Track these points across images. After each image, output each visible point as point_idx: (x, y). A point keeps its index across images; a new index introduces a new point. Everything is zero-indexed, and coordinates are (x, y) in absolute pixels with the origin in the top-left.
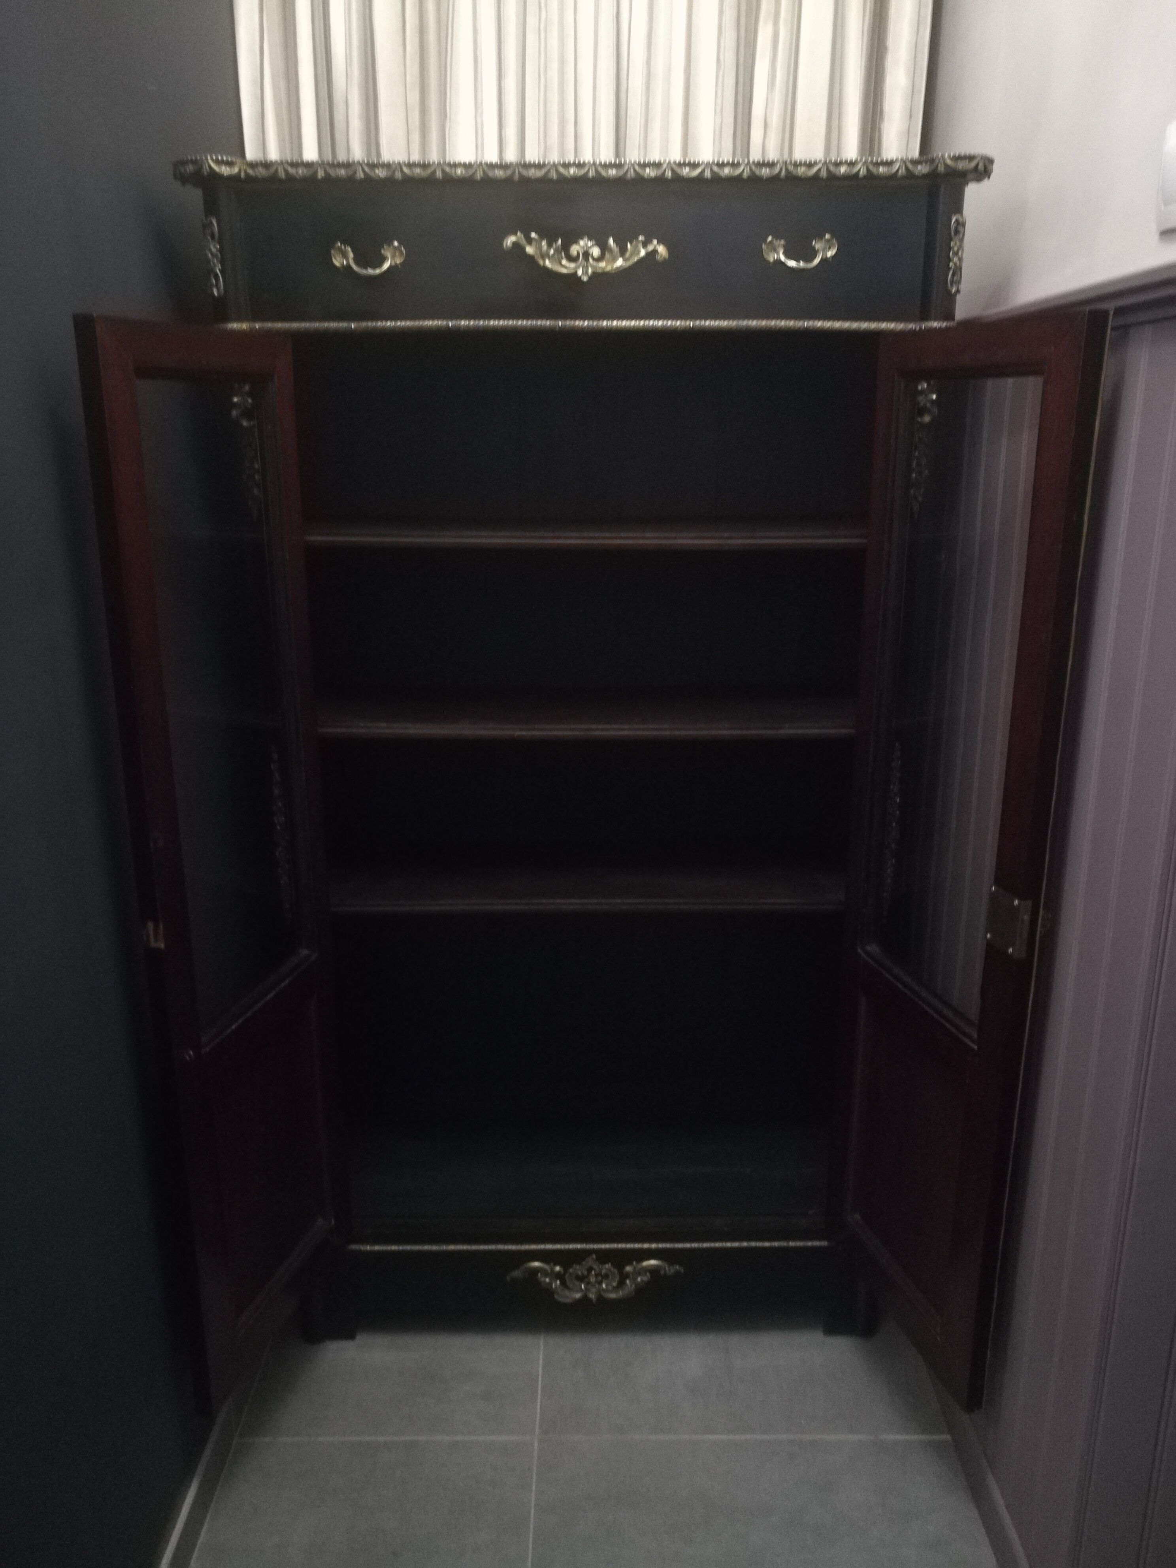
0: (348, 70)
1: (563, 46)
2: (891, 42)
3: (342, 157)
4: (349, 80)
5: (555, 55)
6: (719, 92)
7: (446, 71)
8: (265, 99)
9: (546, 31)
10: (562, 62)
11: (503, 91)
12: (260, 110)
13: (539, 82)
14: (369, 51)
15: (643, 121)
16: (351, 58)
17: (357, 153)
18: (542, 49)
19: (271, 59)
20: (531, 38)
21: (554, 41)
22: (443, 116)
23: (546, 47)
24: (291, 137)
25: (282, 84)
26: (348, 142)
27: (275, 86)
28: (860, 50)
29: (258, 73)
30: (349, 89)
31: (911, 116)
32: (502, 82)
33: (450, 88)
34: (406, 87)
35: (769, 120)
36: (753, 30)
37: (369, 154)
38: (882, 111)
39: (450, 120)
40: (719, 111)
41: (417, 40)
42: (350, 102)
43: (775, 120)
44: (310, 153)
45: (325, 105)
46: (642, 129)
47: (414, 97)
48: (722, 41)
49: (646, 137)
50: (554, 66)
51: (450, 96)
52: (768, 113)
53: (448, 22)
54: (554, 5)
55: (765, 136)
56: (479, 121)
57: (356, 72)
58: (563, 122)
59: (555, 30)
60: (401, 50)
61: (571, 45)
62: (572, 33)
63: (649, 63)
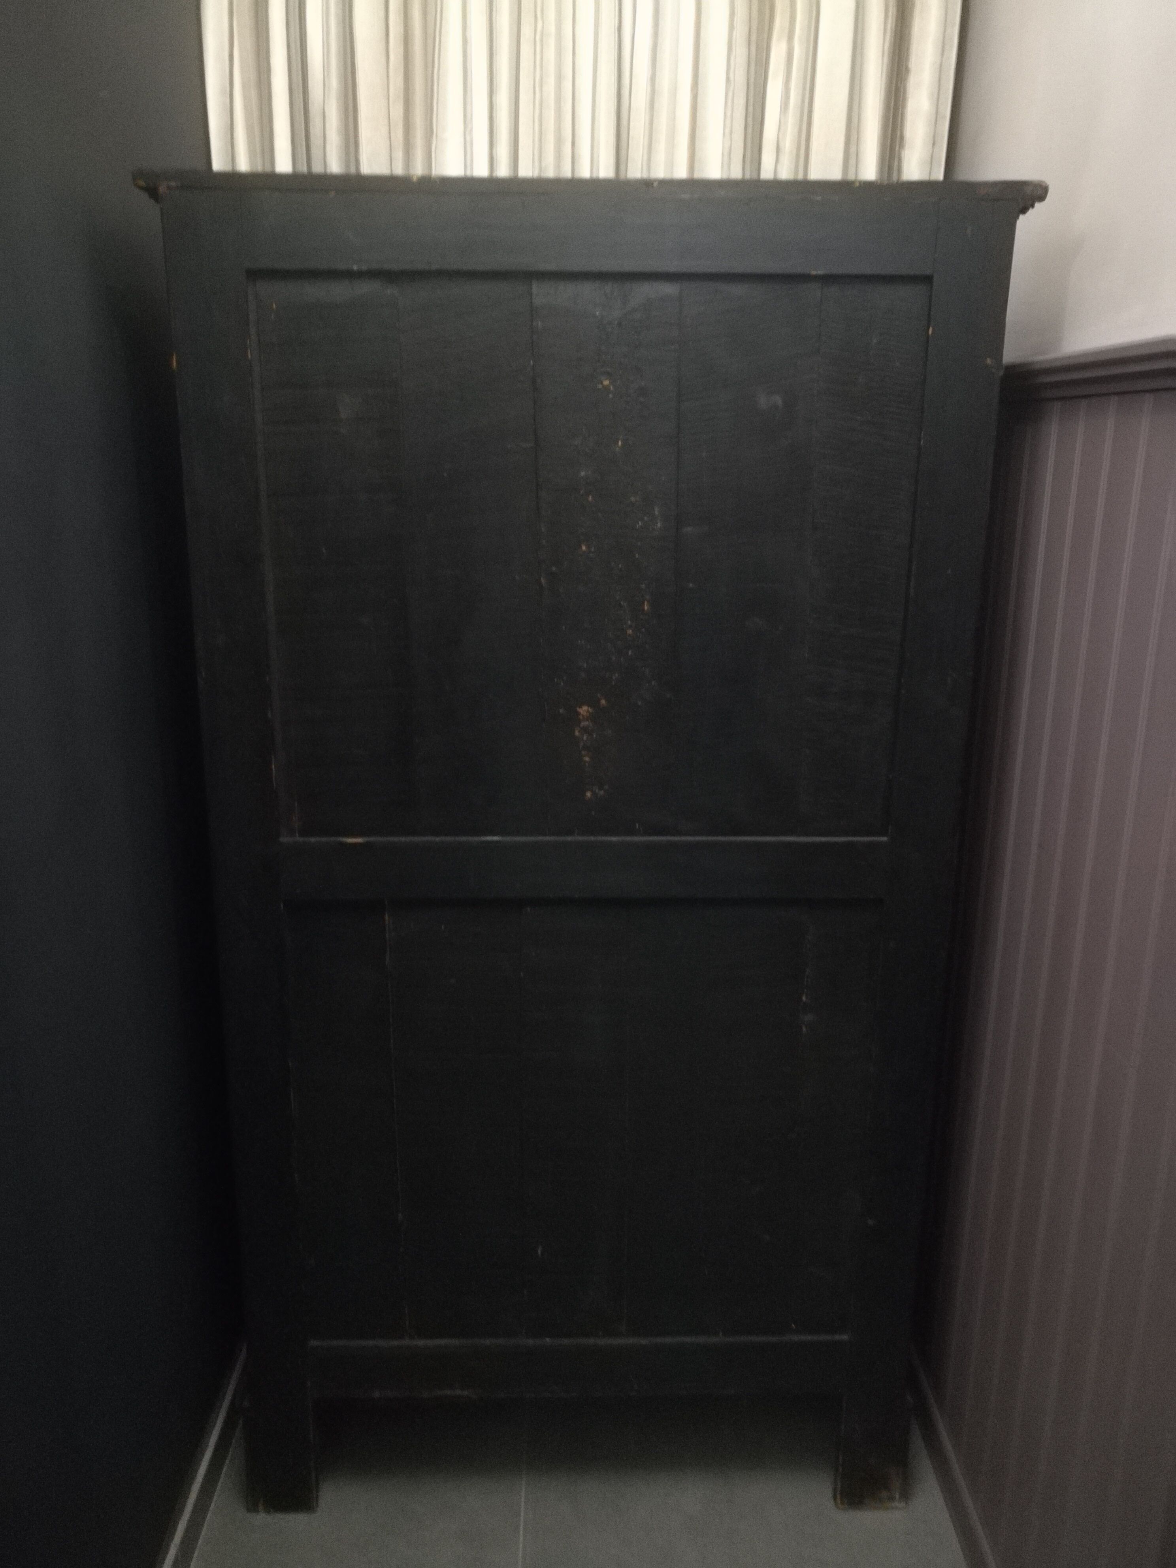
0: (326, 79)
1: (561, 60)
2: (913, 63)
3: (317, 168)
4: (327, 88)
5: (551, 68)
6: (729, 114)
7: (432, 85)
8: (234, 108)
9: (542, 41)
10: (559, 78)
11: (495, 107)
12: (229, 122)
13: (534, 102)
14: (349, 61)
15: (646, 143)
16: (328, 67)
17: (335, 167)
18: (538, 64)
19: (242, 68)
22: (430, 133)
23: (542, 58)
24: (263, 151)
25: (254, 93)
26: (325, 155)
27: (246, 97)
28: (880, 70)
29: (228, 81)
30: (326, 102)
31: (934, 144)
32: (494, 98)
33: (437, 103)
34: (388, 99)
35: (781, 144)
36: (765, 46)
37: (347, 165)
38: (902, 138)
39: (437, 136)
40: (728, 133)
41: (401, 50)
42: (327, 114)
43: (788, 144)
44: (283, 165)
45: (300, 118)
46: (645, 151)
47: (397, 111)
48: (732, 58)
49: (649, 160)
50: (551, 81)
51: (437, 109)
52: (780, 136)
53: (435, 31)
54: (551, 16)
55: (777, 161)
56: (468, 138)
57: (334, 82)
58: (559, 141)
59: (552, 42)
60: (383, 60)
61: (568, 59)
62: (570, 45)
63: (653, 80)
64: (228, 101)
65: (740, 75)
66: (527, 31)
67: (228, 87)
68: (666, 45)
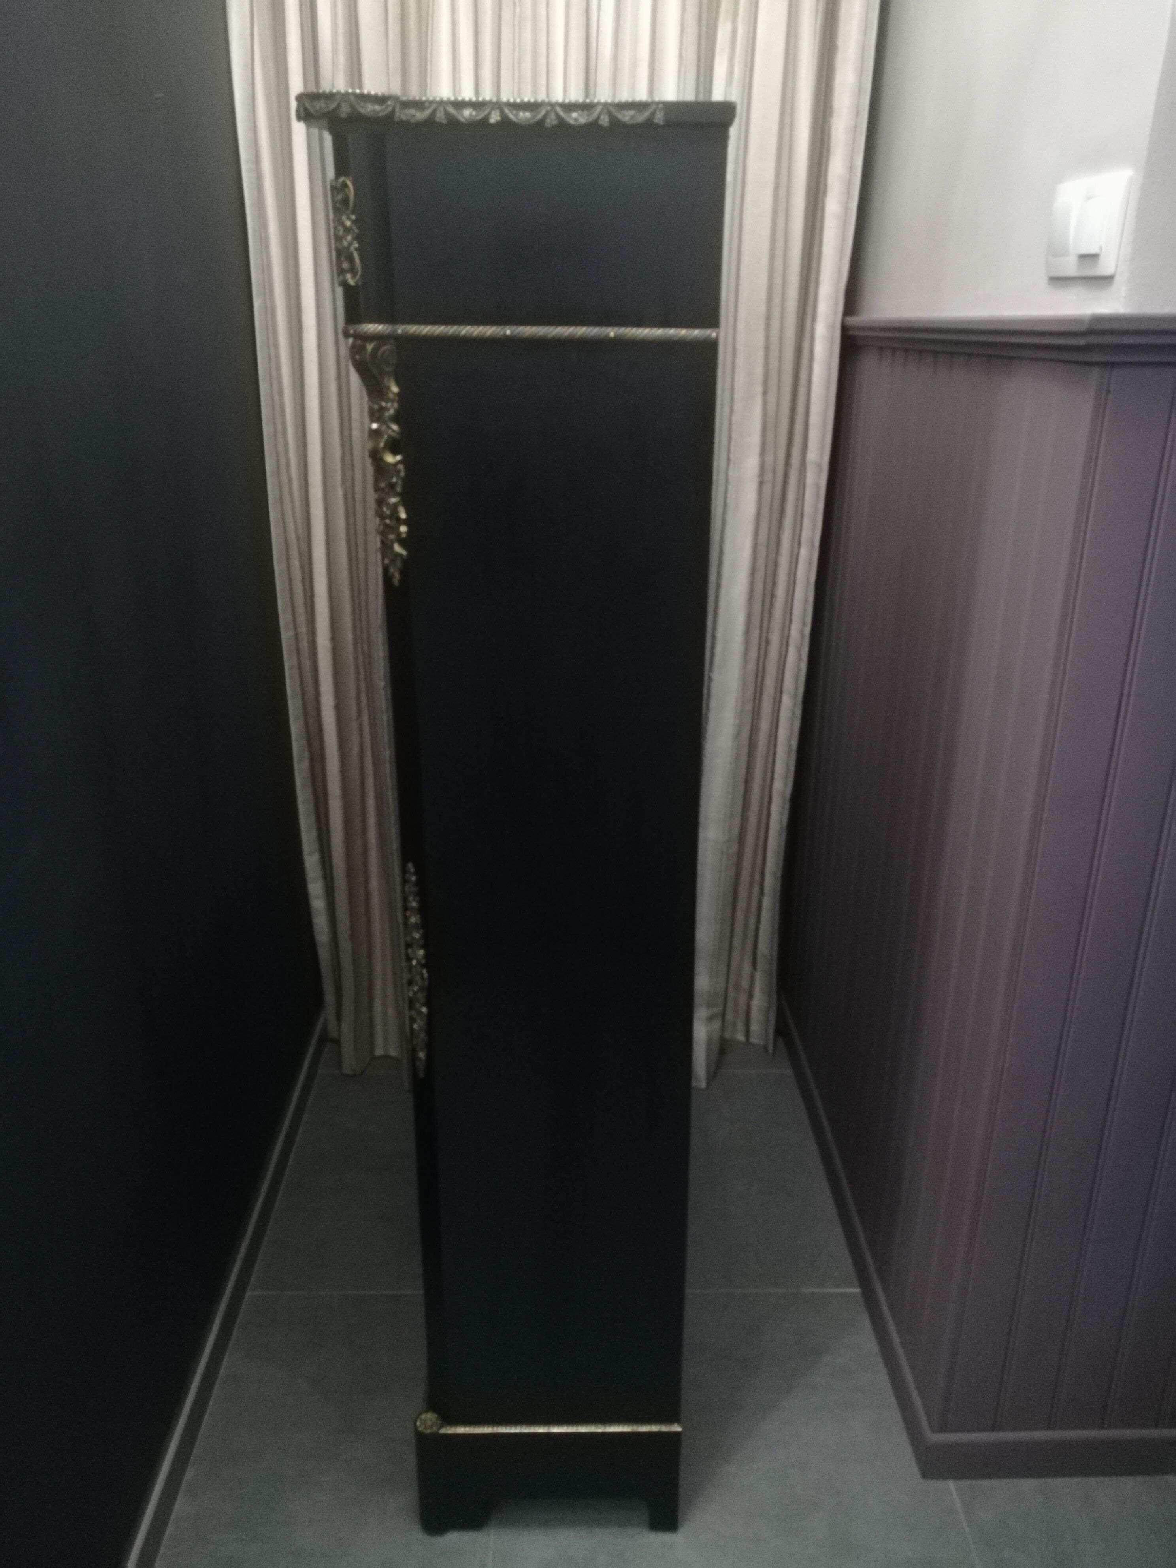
0: (335, 57)
1: (536, 39)
2: (841, 41)
4: (335, 65)
6: (681, 87)
7: (426, 63)
9: (520, 25)
10: (535, 54)
11: (480, 80)
14: (354, 41)
16: (337, 47)
18: (516, 42)
20: (506, 32)
21: (528, 36)
23: (520, 41)
28: (813, 44)
31: (857, 114)
34: (388, 73)
36: (714, 27)
38: (831, 107)
41: (398, 28)
48: (685, 37)
50: (528, 58)
53: (428, 14)
57: (342, 59)
61: (543, 39)
62: (545, 26)
63: (615, 58)
64: (250, 74)
65: (691, 54)
66: (507, 15)
67: (249, 62)
68: (627, 27)
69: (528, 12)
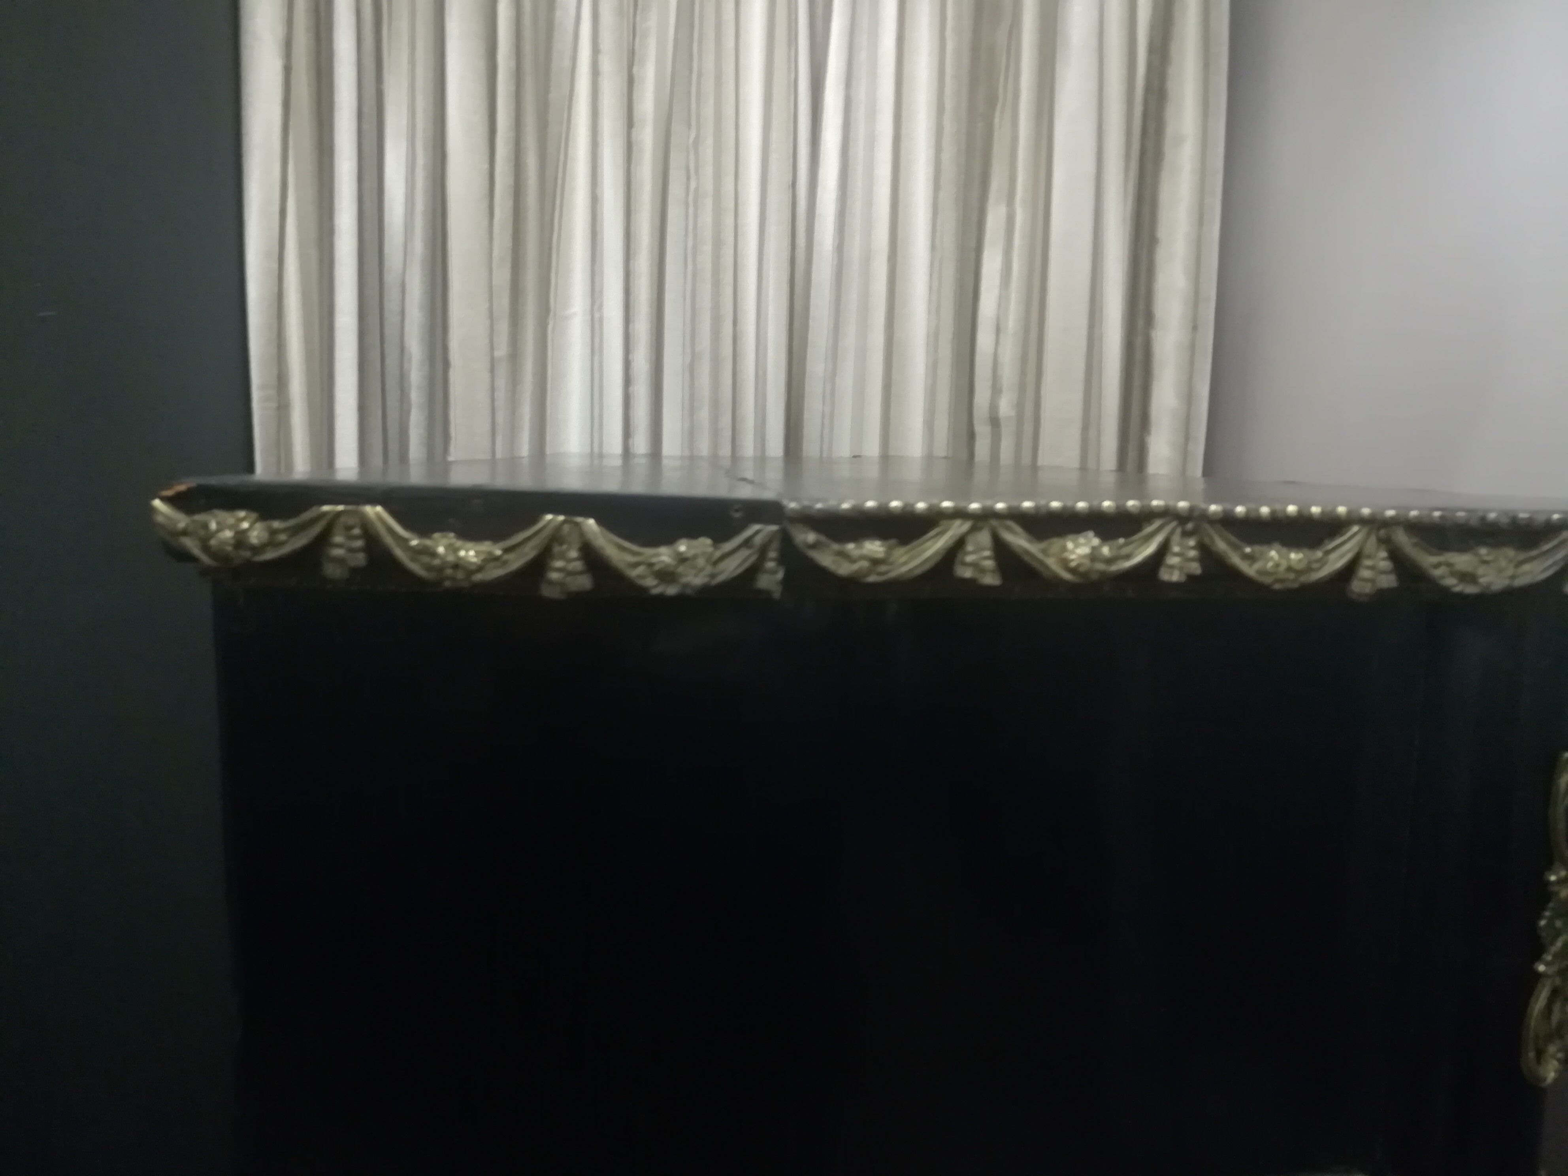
0: (408, 243)
1: (719, 223)
5: (707, 234)
7: (550, 249)
10: (718, 244)
11: (632, 275)
13: (685, 273)
14: (439, 226)
15: (832, 323)
16: (413, 225)
18: (691, 228)
20: (674, 213)
21: (707, 217)
22: (545, 311)
23: (695, 221)
28: (1122, 241)
30: (407, 270)
33: (556, 272)
34: (491, 267)
35: (1003, 323)
39: (554, 311)
40: (934, 310)
41: (510, 207)
42: (408, 287)
43: (1012, 323)
45: (373, 282)
47: (502, 276)
50: (707, 248)
51: (556, 280)
52: (1002, 312)
54: (708, 171)
55: (997, 343)
56: (597, 315)
57: (419, 246)
58: (717, 320)
59: (708, 204)
60: (485, 222)
61: (729, 221)
62: (732, 205)
63: (840, 248)
64: (276, 266)
65: (948, 242)
66: (675, 190)
67: (276, 248)
68: (857, 206)
69: (708, 184)
